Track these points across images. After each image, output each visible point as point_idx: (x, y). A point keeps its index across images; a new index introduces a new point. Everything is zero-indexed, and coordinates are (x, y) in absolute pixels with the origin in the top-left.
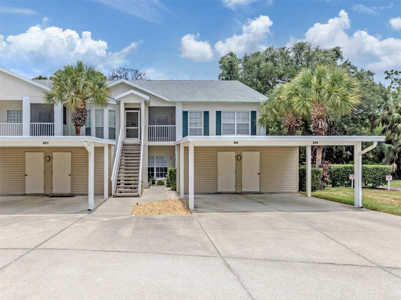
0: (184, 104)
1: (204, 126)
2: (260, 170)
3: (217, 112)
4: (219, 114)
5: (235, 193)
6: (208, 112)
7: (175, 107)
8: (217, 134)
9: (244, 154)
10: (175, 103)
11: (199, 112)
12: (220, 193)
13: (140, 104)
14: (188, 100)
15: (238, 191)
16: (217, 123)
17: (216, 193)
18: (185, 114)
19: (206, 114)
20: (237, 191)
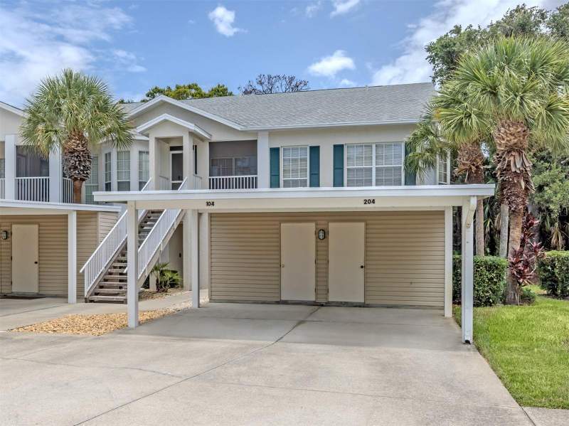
0: (272, 133)
1: (311, 174)
2: (366, 260)
3: (335, 146)
4: (338, 149)
5: (314, 304)
6: (318, 148)
7: (256, 141)
8: (335, 185)
9: (332, 227)
10: (256, 133)
11: (301, 149)
12: (285, 303)
13: (181, 139)
14: (277, 127)
15: (323, 301)
16: (335, 169)
17: (278, 303)
18: (275, 152)
19: (315, 150)
20: (319, 301)
